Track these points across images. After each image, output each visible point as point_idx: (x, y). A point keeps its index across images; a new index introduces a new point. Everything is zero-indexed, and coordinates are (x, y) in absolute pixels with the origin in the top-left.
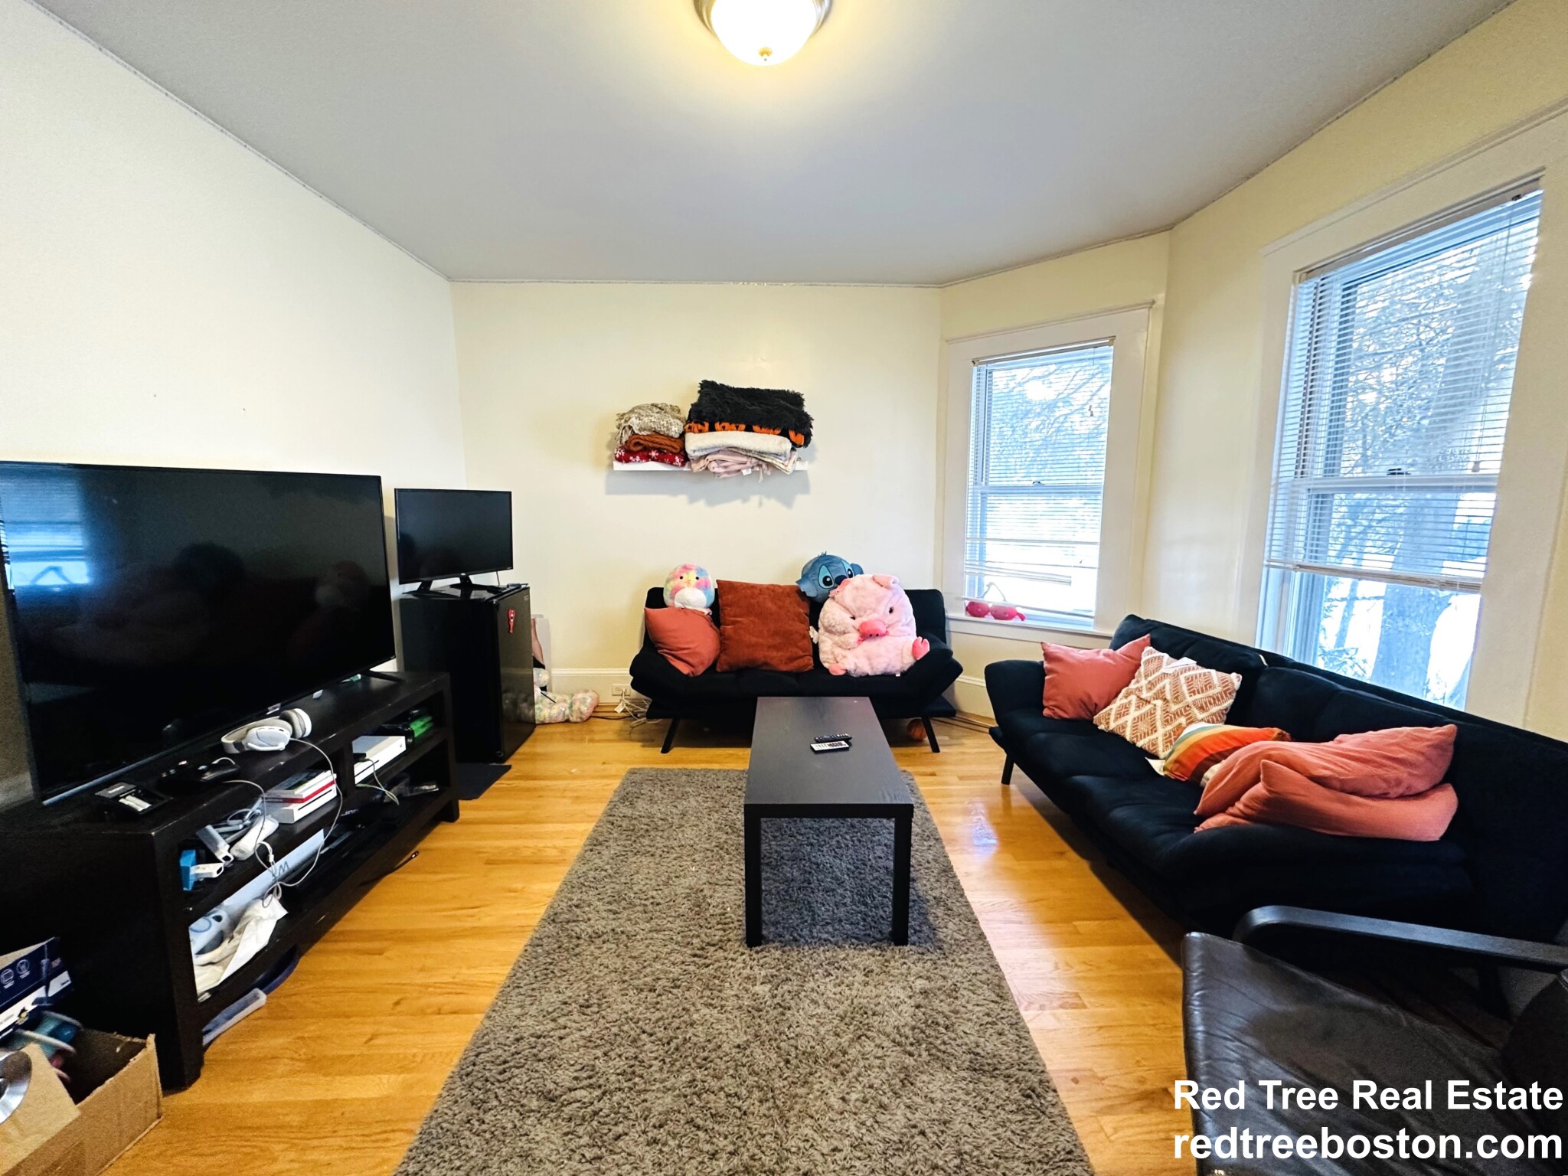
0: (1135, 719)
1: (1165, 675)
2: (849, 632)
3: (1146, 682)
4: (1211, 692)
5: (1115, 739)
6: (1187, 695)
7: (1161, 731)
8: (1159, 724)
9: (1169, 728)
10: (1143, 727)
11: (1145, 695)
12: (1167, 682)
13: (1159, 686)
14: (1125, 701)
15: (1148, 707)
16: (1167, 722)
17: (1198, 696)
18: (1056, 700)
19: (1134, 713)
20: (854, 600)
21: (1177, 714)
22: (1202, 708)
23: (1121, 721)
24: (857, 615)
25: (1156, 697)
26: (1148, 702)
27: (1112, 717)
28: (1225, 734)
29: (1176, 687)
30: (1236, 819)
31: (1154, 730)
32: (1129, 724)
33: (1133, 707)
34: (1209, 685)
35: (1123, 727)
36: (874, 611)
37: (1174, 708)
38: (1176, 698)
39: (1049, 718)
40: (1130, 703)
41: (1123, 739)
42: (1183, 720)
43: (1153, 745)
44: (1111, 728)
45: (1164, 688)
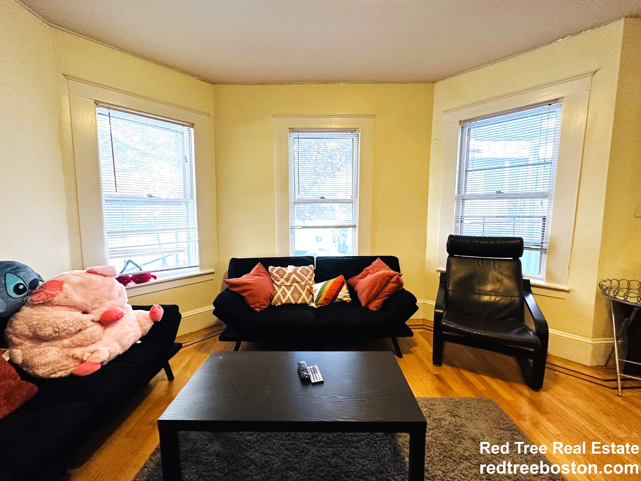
0: (291, 294)
1: (290, 274)
2: (86, 328)
3: (283, 279)
4: (310, 274)
5: (288, 306)
6: (305, 277)
7: (304, 294)
8: (301, 291)
9: (305, 291)
10: (296, 296)
11: (288, 284)
12: (294, 275)
13: (291, 278)
14: (281, 290)
15: (292, 288)
16: (303, 290)
17: (308, 276)
18: (258, 302)
19: (289, 293)
20: (84, 296)
21: (305, 285)
22: (310, 280)
23: (286, 298)
24: (89, 309)
25: (293, 282)
26: (291, 286)
27: (282, 298)
28: (334, 283)
29: (298, 275)
30: (384, 298)
31: (301, 295)
32: (290, 297)
33: (287, 291)
34: (308, 271)
35: (289, 299)
36: (110, 299)
37: (303, 283)
38: (302, 280)
39: (261, 311)
40: (283, 289)
41: (291, 304)
42: (308, 287)
43: (304, 300)
44: (283, 303)
45: (294, 278)
